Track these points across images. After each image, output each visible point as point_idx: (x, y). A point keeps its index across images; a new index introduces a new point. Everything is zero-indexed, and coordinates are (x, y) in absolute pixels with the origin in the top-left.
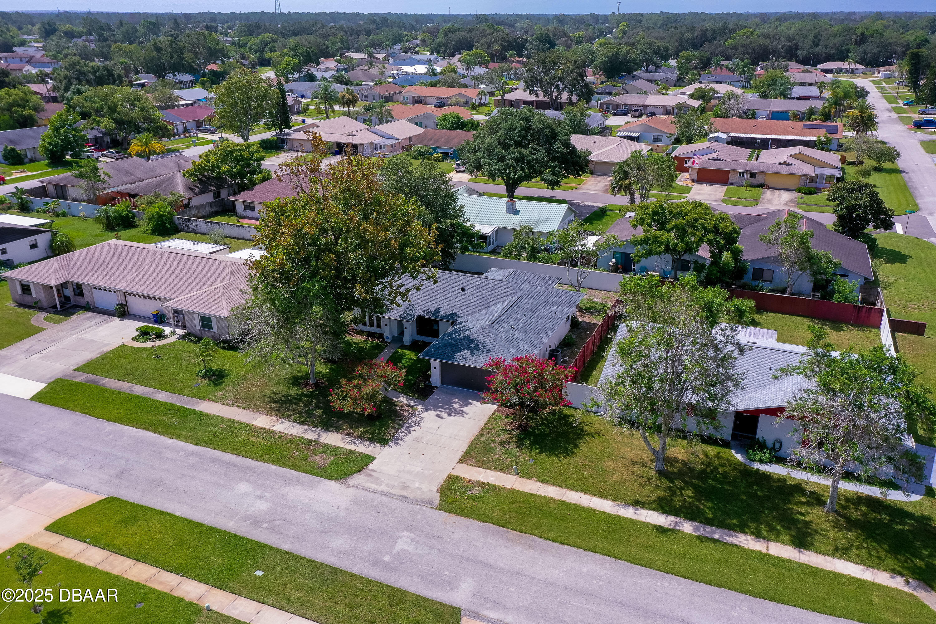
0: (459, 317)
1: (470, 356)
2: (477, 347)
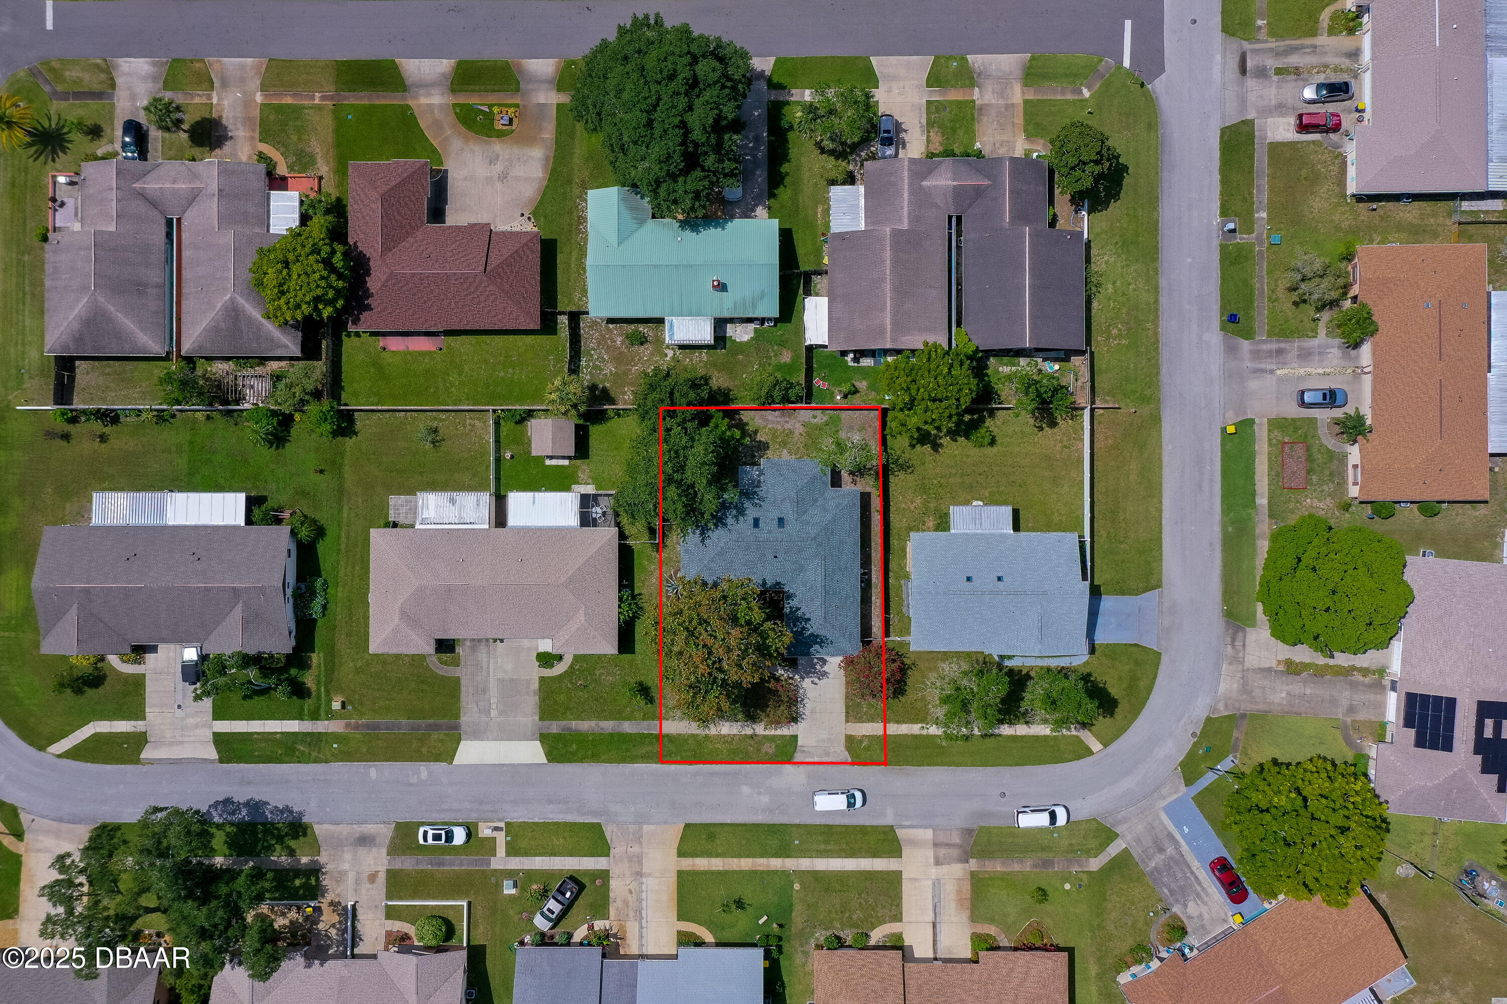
0: (784, 585)
1: (822, 650)
2: (822, 642)
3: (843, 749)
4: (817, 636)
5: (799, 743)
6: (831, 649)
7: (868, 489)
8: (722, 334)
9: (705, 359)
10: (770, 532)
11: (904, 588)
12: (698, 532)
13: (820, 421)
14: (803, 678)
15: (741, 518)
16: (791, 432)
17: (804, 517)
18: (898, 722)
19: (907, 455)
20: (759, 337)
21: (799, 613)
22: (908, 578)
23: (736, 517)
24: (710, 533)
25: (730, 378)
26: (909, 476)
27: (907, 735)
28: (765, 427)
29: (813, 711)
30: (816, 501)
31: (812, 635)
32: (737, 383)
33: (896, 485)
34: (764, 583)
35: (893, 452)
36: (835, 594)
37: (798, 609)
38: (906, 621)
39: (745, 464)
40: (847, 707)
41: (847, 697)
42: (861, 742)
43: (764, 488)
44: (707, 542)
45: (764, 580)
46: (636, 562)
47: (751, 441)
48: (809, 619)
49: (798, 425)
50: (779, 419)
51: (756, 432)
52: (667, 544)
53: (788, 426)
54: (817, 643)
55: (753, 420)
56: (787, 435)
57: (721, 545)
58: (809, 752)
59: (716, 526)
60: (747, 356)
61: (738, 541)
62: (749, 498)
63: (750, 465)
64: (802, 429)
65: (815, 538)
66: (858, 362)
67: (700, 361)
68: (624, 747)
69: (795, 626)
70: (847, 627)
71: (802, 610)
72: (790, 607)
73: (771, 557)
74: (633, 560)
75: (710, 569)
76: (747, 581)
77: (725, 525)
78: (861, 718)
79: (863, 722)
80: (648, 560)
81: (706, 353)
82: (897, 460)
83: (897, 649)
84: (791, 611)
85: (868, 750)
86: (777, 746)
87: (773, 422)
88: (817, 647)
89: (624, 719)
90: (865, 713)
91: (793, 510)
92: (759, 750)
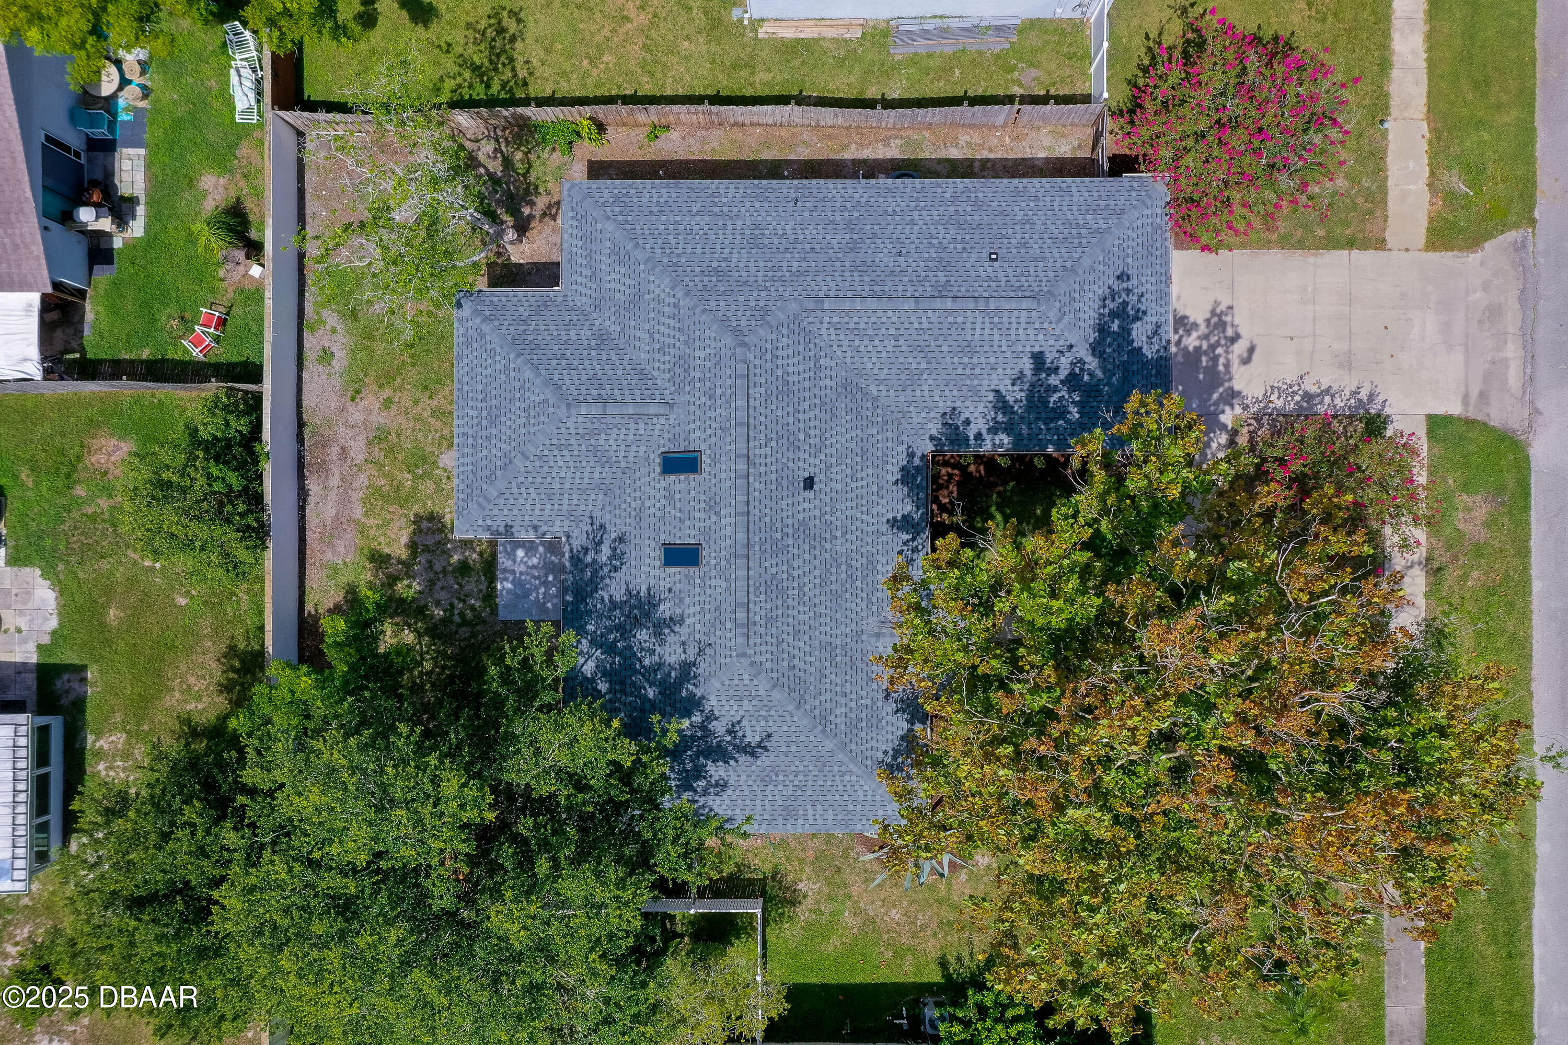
0: (912, 455)
1: (1147, 318)
2: (1120, 313)
3: (1474, 258)
4: (1102, 329)
5: (1455, 409)
6: (1143, 282)
7: (579, 170)
8: (31, 679)
9: (119, 738)
10: (714, 506)
11: (920, 46)
12: (716, 770)
13: (341, 338)
14: (1232, 396)
15: (665, 610)
16: (379, 437)
17: (661, 378)
18: (1385, 65)
19: (459, 36)
20: (40, 550)
21: (1016, 395)
22: (885, 33)
23: (660, 628)
24: (718, 727)
25: (190, 650)
26: (531, 31)
27: (1430, 36)
28: (362, 530)
29: (1346, 362)
30: (603, 339)
31: (1096, 349)
32: (206, 626)
33: (565, 74)
34: (903, 524)
35: (449, 84)
36: (945, 265)
37: (1001, 404)
38: (1033, 40)
39: (490, 596)
40: (1331, 243)
41: (1300, 245)
42: (1450, 196)
43: (558, 528)
44: (752, 738)
45: (893, 523)
46: (832, 978)
47: (410, 575)
48: (1038, 358)
49: (356, 414)
50: (334, 481)
51: (379, 559)
52: (767, 868)
53: (358, 450)
54: (1125, 331)
55: (336, 569)
56: (390, 452)
57: (763, 685)
58: (1488, 377)
59: (692, 705)
60: (109, 591)
61: (749, 624)
62: (594, 584)
63: (492, 579)
64: (370, 400)
65: (738, 332)
66: (132, 201)
67: (127, 755)
68: (1476, 1020)
69: (1060, 412)
70: (1067, 223)
71: (1005, 387)
72: (993, 430)
73: (808, 502)
74: (824, 987)
75: (854, 726)
76: (906, 588)
77: (686, 670)
78: (1369, 196)
79: (1383, 188)
80: (825, 937)
81: (99, 735)
82: (475, 68)
83: (1131, 70)
84: (1009, 428)
85: (1481, 170)
86: (1466, 487)
87: (345, 501)
88: (1139, 333)
89: (1378, 1021)
90: (1353, 180)
91: (636, 417)
92: (1479, 550)
